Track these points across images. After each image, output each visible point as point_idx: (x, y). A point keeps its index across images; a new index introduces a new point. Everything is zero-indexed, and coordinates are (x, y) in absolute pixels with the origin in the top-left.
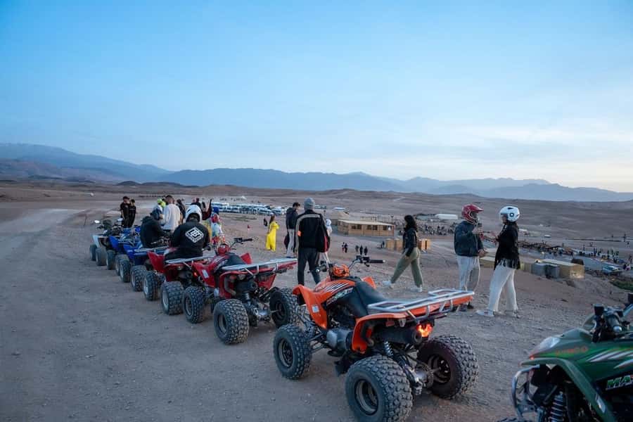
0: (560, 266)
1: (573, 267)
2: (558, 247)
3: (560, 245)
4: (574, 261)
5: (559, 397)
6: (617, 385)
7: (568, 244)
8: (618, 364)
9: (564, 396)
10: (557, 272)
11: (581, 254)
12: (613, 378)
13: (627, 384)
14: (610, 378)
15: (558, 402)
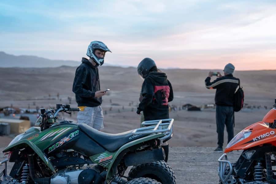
0: (10, 124)
1: (22, 123)
2: (7, 107)
3: (10, 105)
4: (22, 118)
5: (26, 167)
6: (53, 149)
7: (16, 104)
8: (53, 138)
9: (28, 166)
10: (8, 130)
11: (27, 112)
12: (51, 146)
13: (57, 147)
14: (50, 147)
15: (25, 170)
